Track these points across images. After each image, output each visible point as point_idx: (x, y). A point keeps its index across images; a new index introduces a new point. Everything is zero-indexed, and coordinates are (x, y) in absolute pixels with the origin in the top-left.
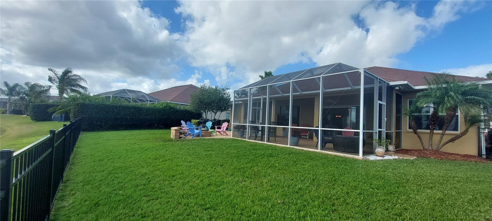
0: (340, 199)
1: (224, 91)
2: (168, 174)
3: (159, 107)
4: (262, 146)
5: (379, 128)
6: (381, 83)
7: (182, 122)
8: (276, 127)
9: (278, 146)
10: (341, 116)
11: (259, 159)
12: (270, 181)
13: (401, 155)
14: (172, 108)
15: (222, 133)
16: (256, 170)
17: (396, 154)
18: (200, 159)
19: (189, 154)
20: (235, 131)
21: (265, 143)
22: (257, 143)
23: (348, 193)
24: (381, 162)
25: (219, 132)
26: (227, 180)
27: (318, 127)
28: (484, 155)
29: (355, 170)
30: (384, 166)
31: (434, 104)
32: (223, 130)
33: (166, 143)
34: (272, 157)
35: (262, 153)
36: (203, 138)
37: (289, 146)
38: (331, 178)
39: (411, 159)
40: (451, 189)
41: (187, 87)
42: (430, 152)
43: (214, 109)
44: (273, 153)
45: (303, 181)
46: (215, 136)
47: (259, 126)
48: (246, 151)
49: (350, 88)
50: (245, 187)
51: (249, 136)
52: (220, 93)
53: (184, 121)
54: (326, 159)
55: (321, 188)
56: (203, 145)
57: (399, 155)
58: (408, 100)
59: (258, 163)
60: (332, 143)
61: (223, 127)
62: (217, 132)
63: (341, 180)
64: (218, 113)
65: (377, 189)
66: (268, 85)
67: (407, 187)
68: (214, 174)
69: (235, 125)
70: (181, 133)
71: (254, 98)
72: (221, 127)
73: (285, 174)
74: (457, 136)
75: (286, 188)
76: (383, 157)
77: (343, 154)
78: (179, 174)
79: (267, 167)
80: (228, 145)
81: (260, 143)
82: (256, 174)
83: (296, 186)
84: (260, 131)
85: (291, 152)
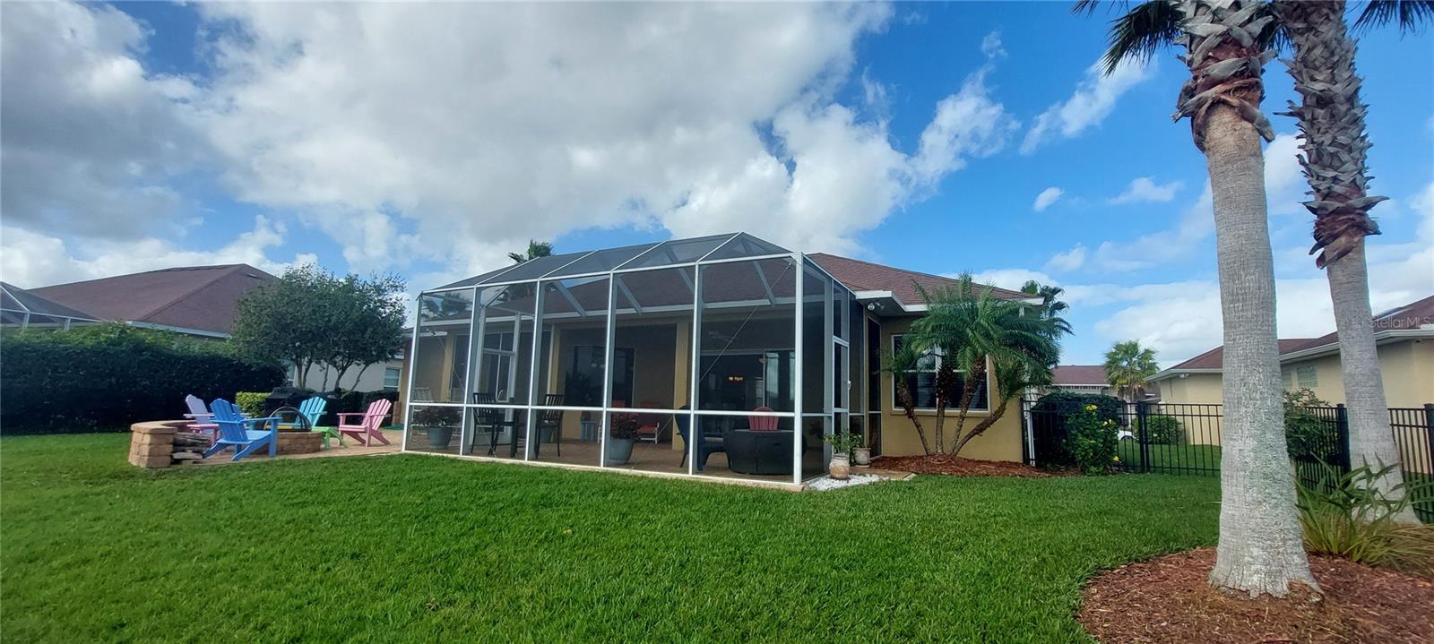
0: (759, 614)
1: (380, 295)
2: (91, 621)
3: (82, 343)
4: (516, 473)
5: (836, 406)
6: (838, 292)
7: (190, 400)
8: (562, 411)
9: (566, 471)
10: (741, 379)
11: (503, 517)
12: (544, 589)
13: (883, 472)
14: (149, 348)
15: (365, 437)
16: (494, 557)
17: (873, 470)
18: (261, 538)
19: (212, 523)
20: (419, 428)
21: (526, 462)
22: (498, 464)
23: (778, 592)
24: (846, 494)
25: (354, 434)
26: (379, 607)
27: (687, 407)
28: (1032, 460)
29: (789, 520)
30: (854, 504)
31: (943, 347)
32: (371, 426)
33: (98, 489)
34: (551, 505)
35: (516, 496)
36: (283, 460)
37: (601, 468)
38: (730, 553)
39: (905, 479)
40: (998, 546)
41: (224, 273)
42: (939, 461)
43: (338, 353)
44: (551, 495)
45: (652, 573)
46: (335, 448)
47: (505, 409)
48: (455, 493)
49: (766, 302)
50: (450, 628)
51: (471, 442)
52: (364, 298)
53: (198, 397)
54: (713, 499)
55: (706, 588)
56: (281, 484)
57: (879, 471)
58: (893, 336)
59: (500, 531)
60: (722, 451)
61: (372, 417)
62: (345, 435)
63: (758, 556)
64: (353, 370)
65: (847, 569)
66: (538, 280)
67: (913, 554)
68: (322, 592)
69: (416, 407)
70: (178, 446)
71: (488, 320)
72: (362, 418)
73: (595, 559)
74: (986, 421)
75: (599, 608)
76: (847, 479)
77: (755, 481)
78: (152, 612)
79: (533, 543)
80: (389, 478)
81: (506, 465)
82: (491, 570)
83: (630, 592)
84: (508, 424)
85: (608, 486)
